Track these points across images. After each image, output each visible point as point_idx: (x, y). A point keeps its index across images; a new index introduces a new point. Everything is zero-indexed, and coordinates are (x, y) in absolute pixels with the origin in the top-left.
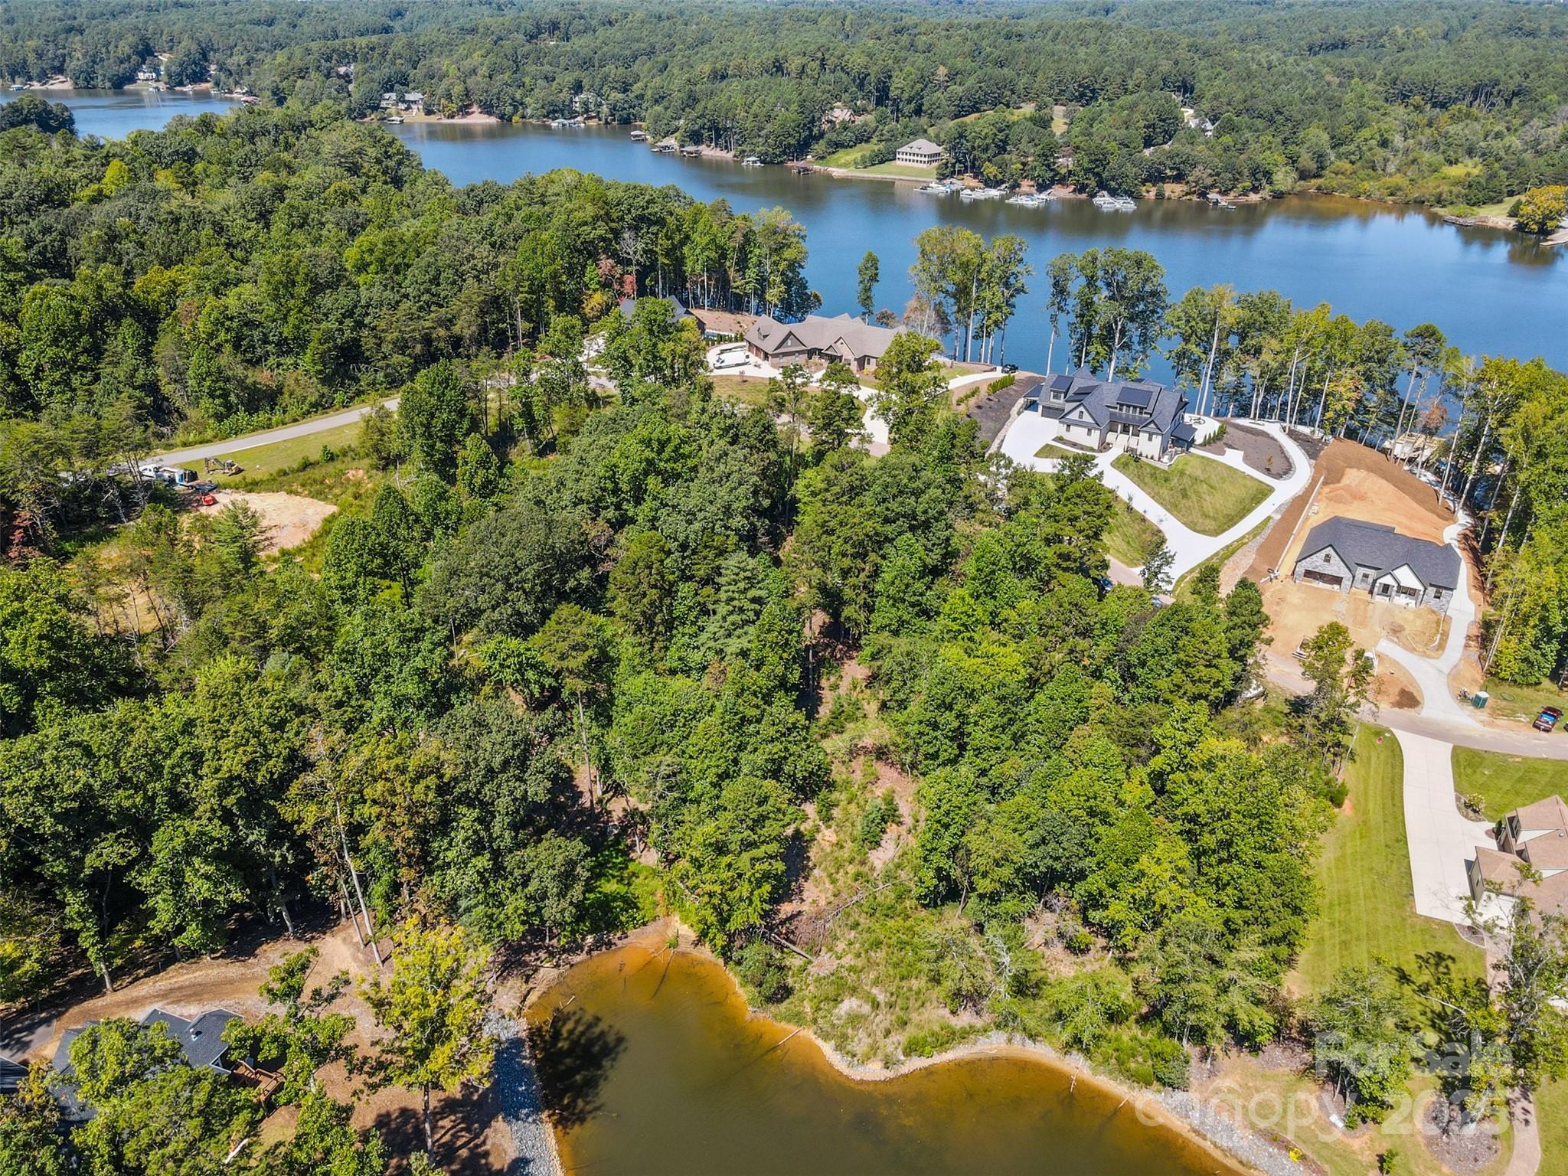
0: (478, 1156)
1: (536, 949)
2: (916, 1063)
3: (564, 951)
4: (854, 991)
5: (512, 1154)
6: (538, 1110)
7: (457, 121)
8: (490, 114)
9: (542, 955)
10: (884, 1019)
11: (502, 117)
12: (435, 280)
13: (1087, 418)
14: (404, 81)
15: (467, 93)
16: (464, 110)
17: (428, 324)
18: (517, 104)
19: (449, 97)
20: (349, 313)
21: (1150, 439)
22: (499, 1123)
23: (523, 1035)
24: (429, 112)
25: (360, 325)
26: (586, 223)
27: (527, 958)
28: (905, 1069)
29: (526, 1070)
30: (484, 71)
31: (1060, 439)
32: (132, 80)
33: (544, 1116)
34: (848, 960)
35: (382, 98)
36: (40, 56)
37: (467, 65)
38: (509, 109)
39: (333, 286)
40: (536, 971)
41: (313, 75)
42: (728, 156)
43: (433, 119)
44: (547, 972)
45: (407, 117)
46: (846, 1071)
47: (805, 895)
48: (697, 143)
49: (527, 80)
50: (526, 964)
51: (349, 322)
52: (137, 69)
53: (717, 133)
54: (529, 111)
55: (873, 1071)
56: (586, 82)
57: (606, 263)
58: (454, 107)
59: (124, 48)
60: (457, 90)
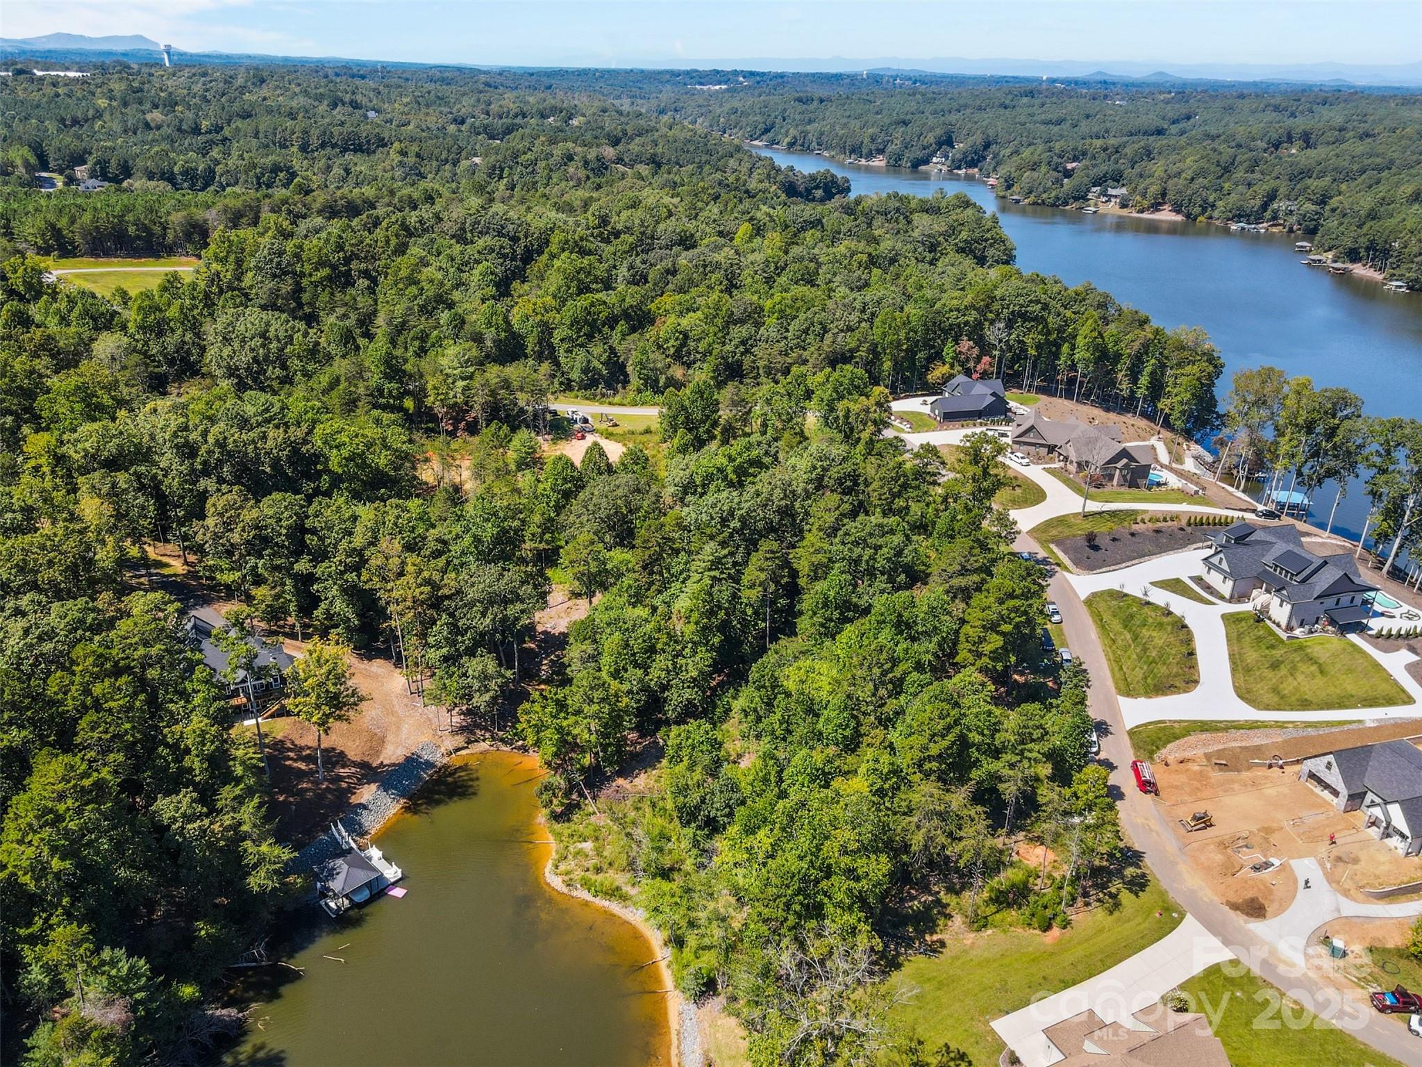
0: (351, 790)
1: (487, 730)
2: (584, 895)
3: (502, 740)
4: (597, 840)
5: (363, 801)
6: (403, 796)
7: (1146, 216)
8: (1178, 212)
9: (488, 735)
10: (594, 862)
11: (1188, 216)
13: (1225, 566)
14: (1117, 178)
15: (1164, 194)
16: (1156, 207)
17: (790, 361)
18: (1206, 206)
19: (1144, 195)
21: (1281, 605)
22: (373, 787)
23: (439, 765)
24: (1123, 206)
27: (478, 731)
28: (575, 893)
29: (420, 779)
30: (1188, 174)
31: (1198, 580)
32: (926, 161)
33: (402, 801)
35: (1088, 191)
36: (873, 140)
37: (1174, 169)
38: (1197, 210)
40: (476, 741)
41: (1043, 169)
42: (1378, 277)
43: (1124, 212)
44: (484, 746)
45: (1103, 209)
46: (547, 874)
47: (635, 780)
48: (1353, 261)
49: (1226, 186)
50: (474, 734)
51: (742, 348)
52: (933, 154)
53: (1377, 253)
54: (1216, 214)
55: (557, 882)
56: (1283, 191)
57: (966, 344)
58: (1146, 203)
59: (930, 138)
60: (1154, 189)
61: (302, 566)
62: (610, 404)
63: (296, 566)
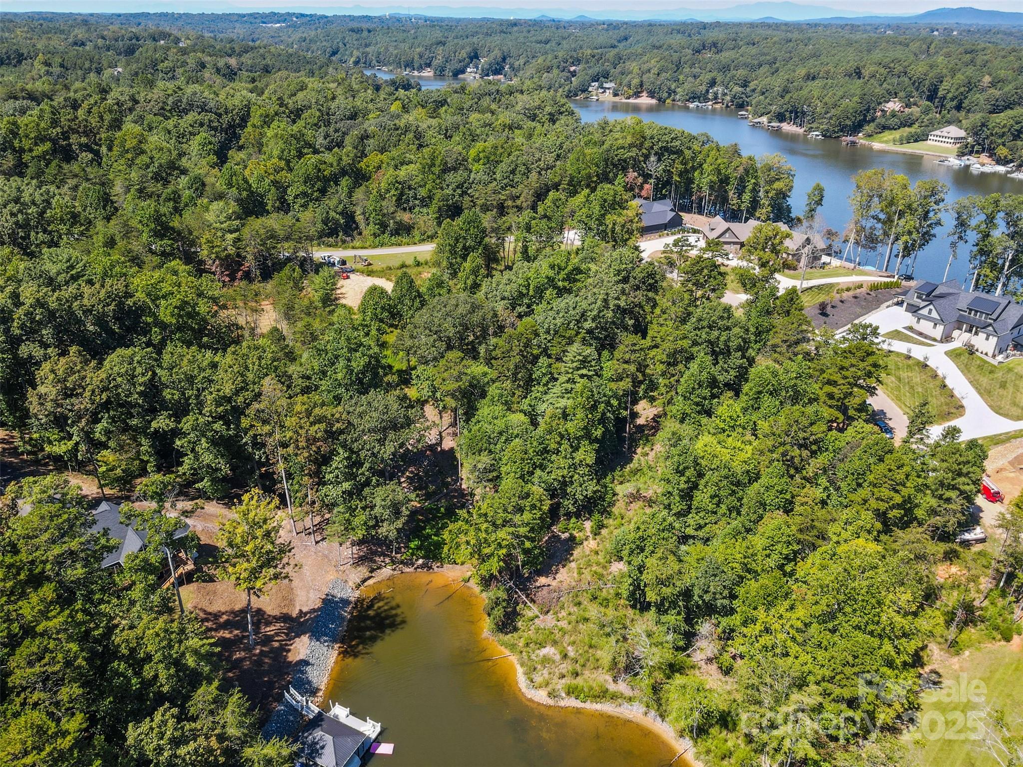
0: (284, 649)
1: (385, 555)
2: (573, 702)
3: (402, 562)
4: (555, 643)
5: (302, 656)
6: (334, 641)
7: (632, 101)
8: (653, 97)
9: (387, 560)
10: (566, 667)
11: (659, 100)
12: (513, 172)
13: (935, 315)
14: (606, 76)
15: (641, 85)
16: (637, 95)
17: (503, 197)
18: (671, 92)
19: (629, 86)
20: (460, 186)
21: (987, 339)
22: (305, 639)
23: (353, 599)
24: (615, 95)
25: (464, 193)
26: (623, 148)
27: (377, 559)
28: (562, 703)
29: (343, 618)
30: (655, 70)
31: (910, 329)
32: (463, 71)
33: (337, 646)
34: (563, 624)
35: (590, 85)
36: (421, 57)
37: (645, 67)
38: (665, 95)
39: (455, 169)
40: (379, 568)
41: (555, 71)
42: (800, 131)
43: (617, 99)
44: (387, 571)
45: (602, 97)
46: (524, 690)
47: (558, 576)
48: (781, 121)
49: (681, 77)
50: (375, 562)
51: (459, 191)
52: (467, 66)
53: (796, 114)
54: (678, 97)
55: (540, 696)
56: (719, 80)
57: (632, 175)
58: (631, 92)
59: (464, 54)
60: (636, 81)
61: (162, 422)
62: (353, 248)
63: (154, 425)
